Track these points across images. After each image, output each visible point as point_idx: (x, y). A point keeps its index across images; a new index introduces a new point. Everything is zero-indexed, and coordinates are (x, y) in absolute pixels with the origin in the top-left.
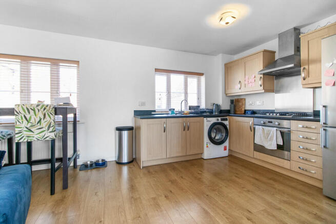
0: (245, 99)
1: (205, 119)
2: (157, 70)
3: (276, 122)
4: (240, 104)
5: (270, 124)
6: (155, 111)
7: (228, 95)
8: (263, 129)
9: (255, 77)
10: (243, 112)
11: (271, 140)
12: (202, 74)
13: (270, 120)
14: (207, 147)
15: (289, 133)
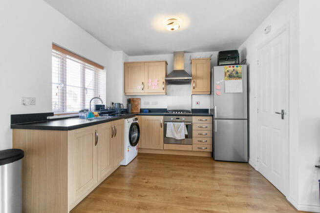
0: (140, 99)
1: (126, 120)
2: (55, 47)
3: (183, 118)
4: (136, 103)
5: (178, 120)
6: (52, 114)
7: (127, 94)
8: (174, 124)
9: (158, 81)
10: (139, 111)
11: (180, 132)
12: (102, 67)
13: (178, 117)
14: (128, 151)
15: (191, 126)
